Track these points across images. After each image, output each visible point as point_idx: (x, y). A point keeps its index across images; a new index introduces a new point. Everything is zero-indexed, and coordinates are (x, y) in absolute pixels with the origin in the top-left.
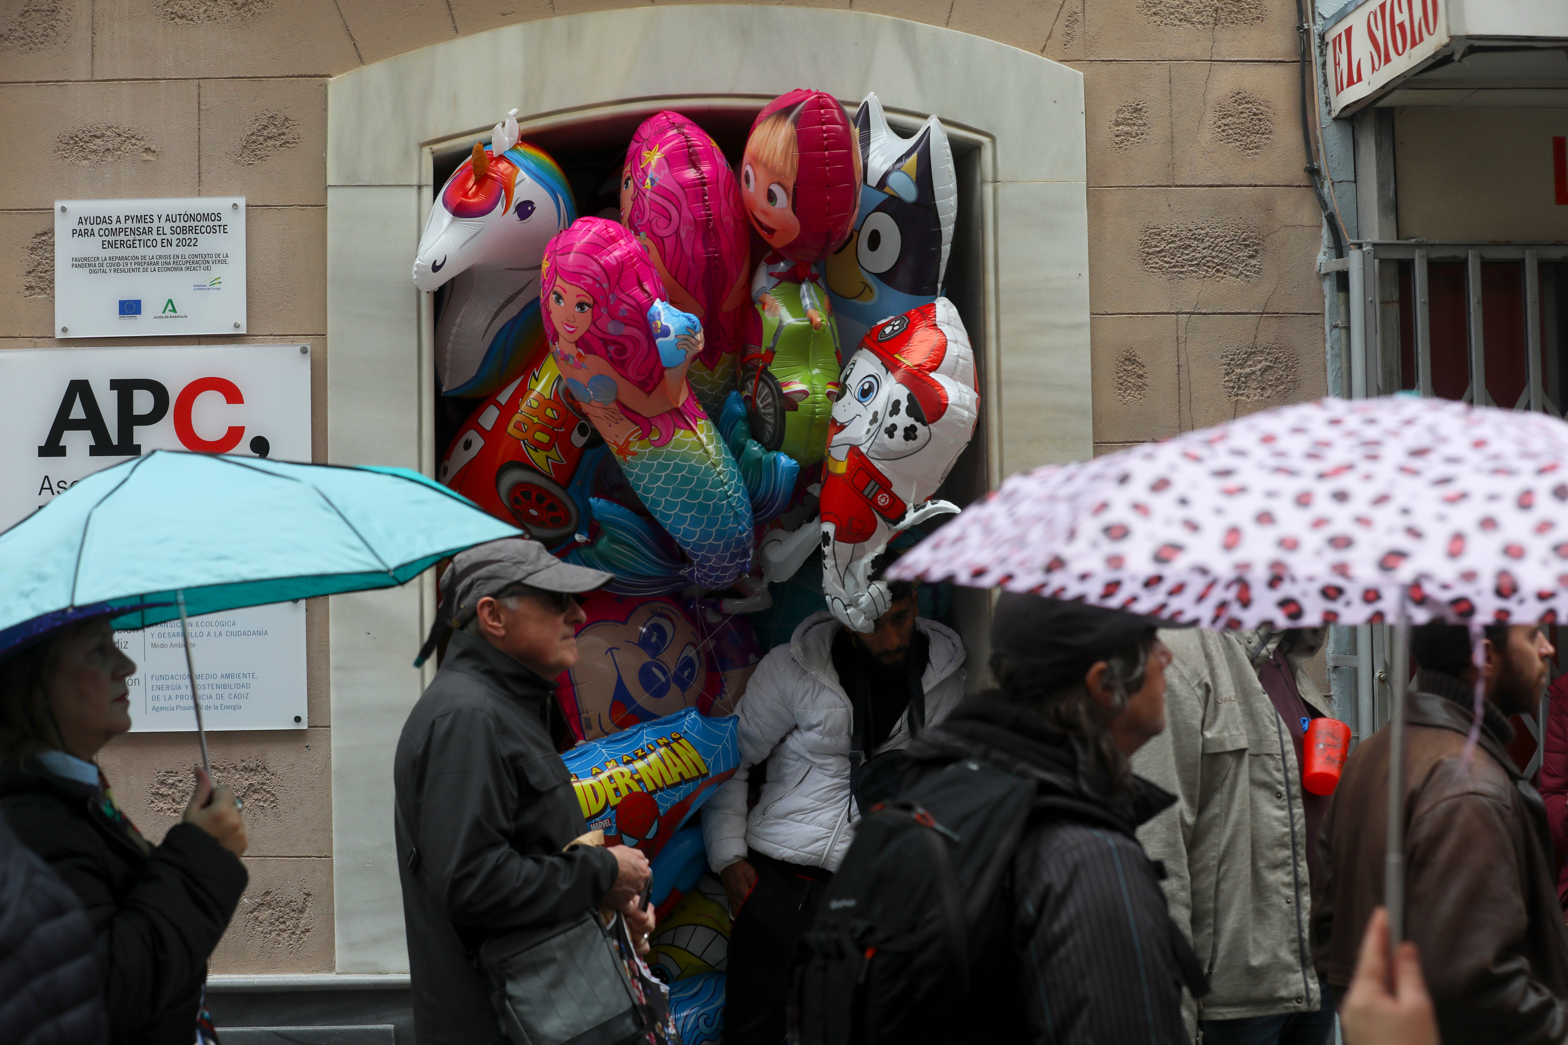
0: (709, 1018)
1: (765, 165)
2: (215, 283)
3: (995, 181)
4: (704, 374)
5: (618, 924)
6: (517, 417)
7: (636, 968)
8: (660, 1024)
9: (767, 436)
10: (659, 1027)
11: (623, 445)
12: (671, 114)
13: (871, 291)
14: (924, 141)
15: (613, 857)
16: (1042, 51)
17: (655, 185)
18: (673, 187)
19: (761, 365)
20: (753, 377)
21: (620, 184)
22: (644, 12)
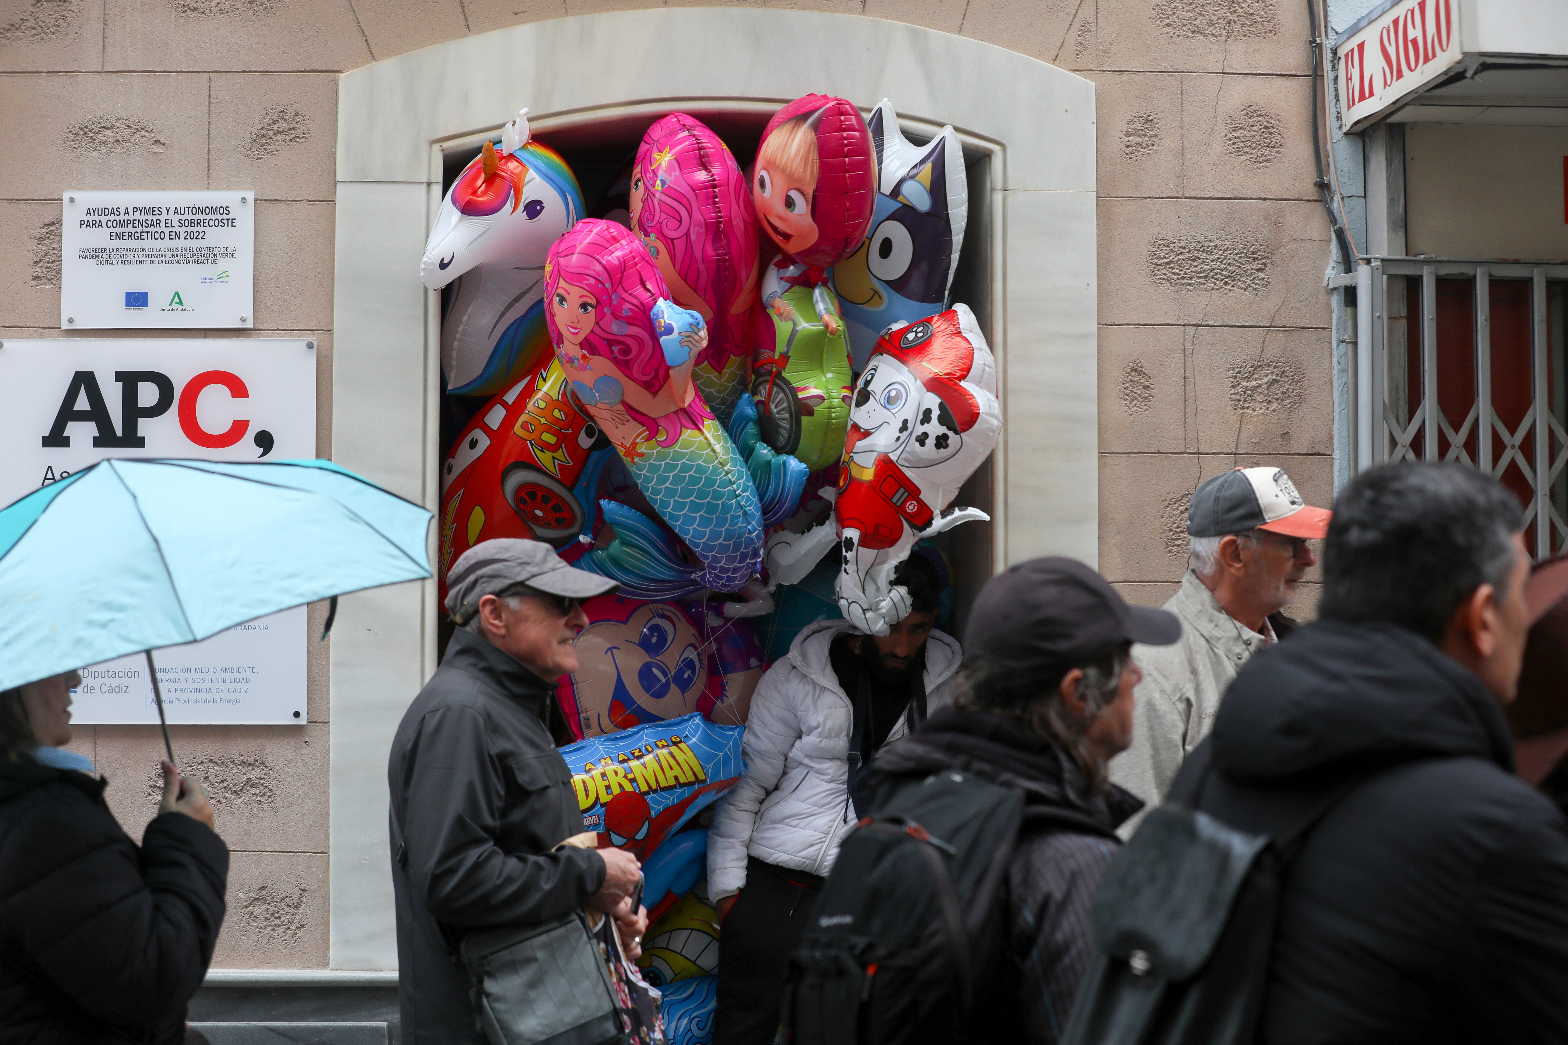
0: (701, 1021)
1: (783, 171)
2: (223, 277)
3: (1005, 190)
4: (712, 376)
5: (607, 926)
6: (523, 418)
7: (623, 972)
8: (645, 1029)
9: (782, 441)
10: (644, 1031)
11: (630, 447)
12: (682, 116)
13: (880, 298)
14: (939, 148)
15: (601, 860)
16: (1054, 60)
17: (666, 186)
18: (684, 189)
19: (774, 369)
20: (766, 382)
21: (630, 185)
22: (658, 13)
